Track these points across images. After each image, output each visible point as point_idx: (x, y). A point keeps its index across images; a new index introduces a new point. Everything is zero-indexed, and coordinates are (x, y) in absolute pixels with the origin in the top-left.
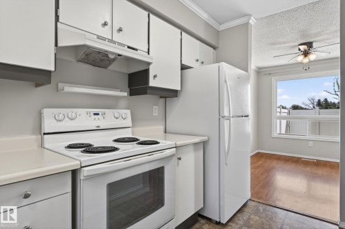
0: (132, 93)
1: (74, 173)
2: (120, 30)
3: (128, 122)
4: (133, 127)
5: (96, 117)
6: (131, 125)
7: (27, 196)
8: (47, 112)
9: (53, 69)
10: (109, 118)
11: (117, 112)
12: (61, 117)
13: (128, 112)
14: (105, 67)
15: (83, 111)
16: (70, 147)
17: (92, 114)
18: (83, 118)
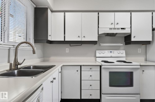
0: (126, 44)
1: (101, 66)
2: (118, 24)
3: (124, 55)
4: (126, 57)
5: (111, 53)
6: (125, 56)
7: (91, 69)
8: (97, 52)
9: (97, 40)
10: (115, 53)
11: (118, 51)
12: (100, 53)
13: (124, 51)
14: (115, 36)
15: (106, 51)
16: (102, 61)
17: (109, 52)
18: (107, 53)
